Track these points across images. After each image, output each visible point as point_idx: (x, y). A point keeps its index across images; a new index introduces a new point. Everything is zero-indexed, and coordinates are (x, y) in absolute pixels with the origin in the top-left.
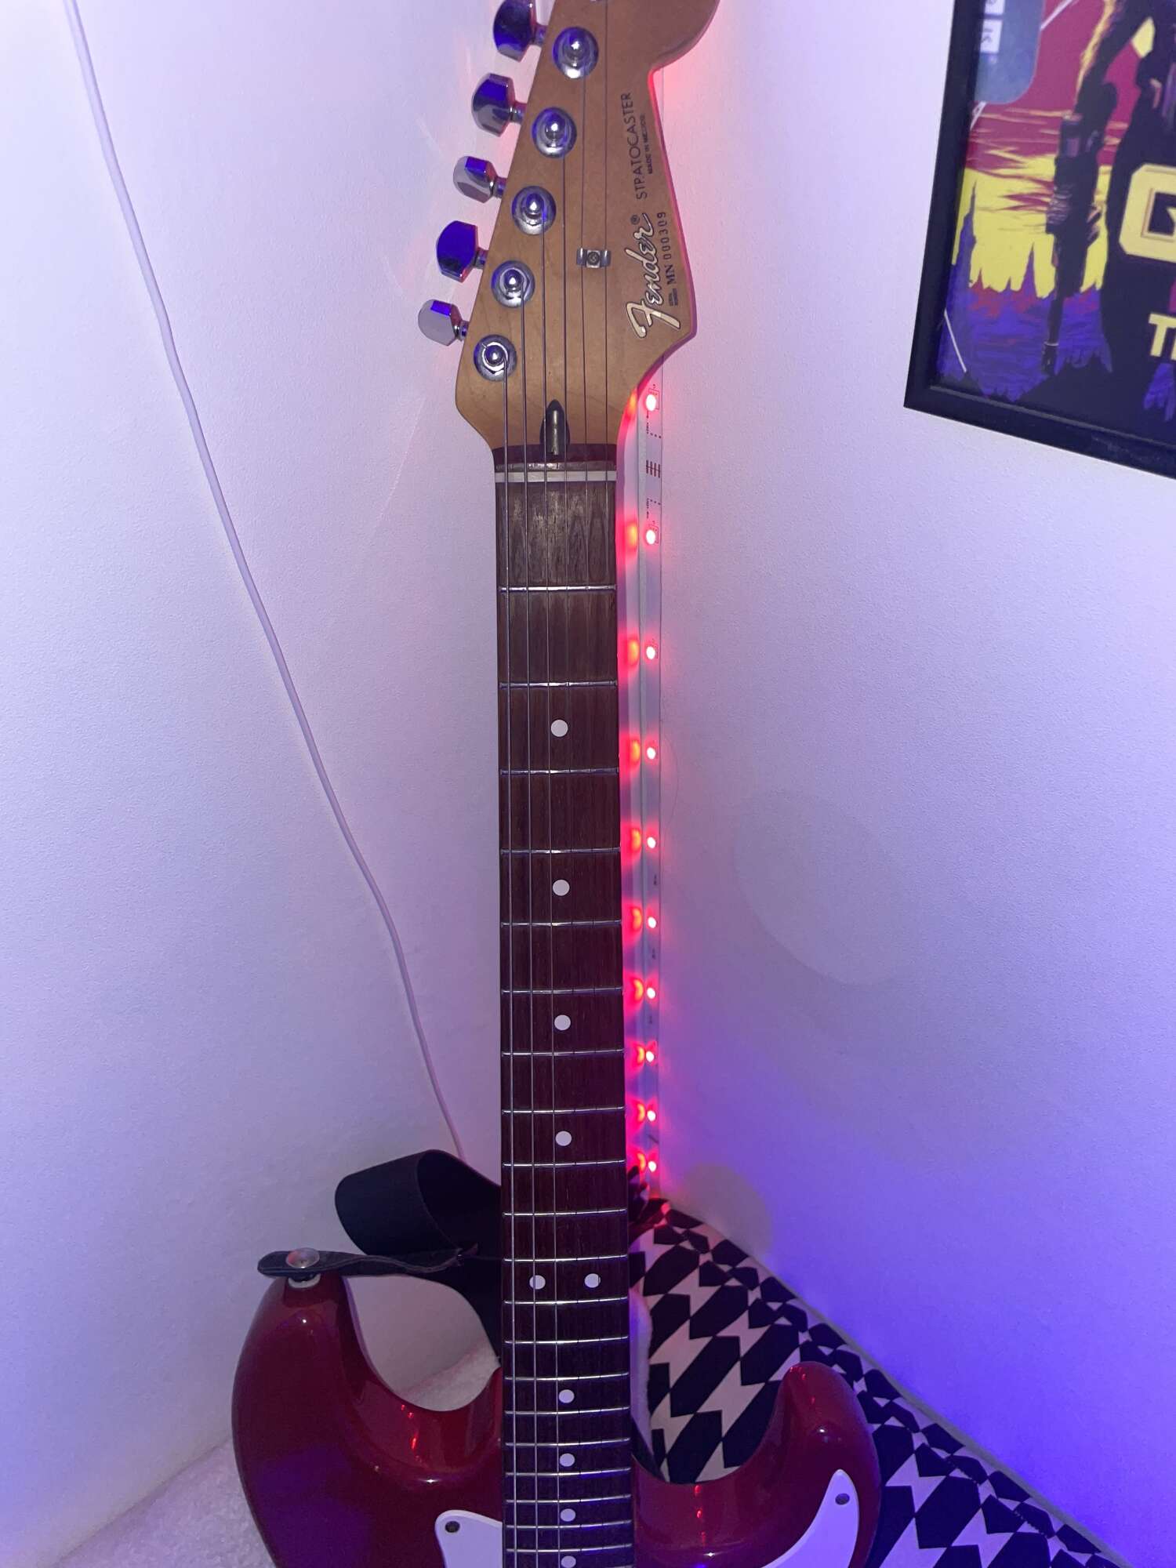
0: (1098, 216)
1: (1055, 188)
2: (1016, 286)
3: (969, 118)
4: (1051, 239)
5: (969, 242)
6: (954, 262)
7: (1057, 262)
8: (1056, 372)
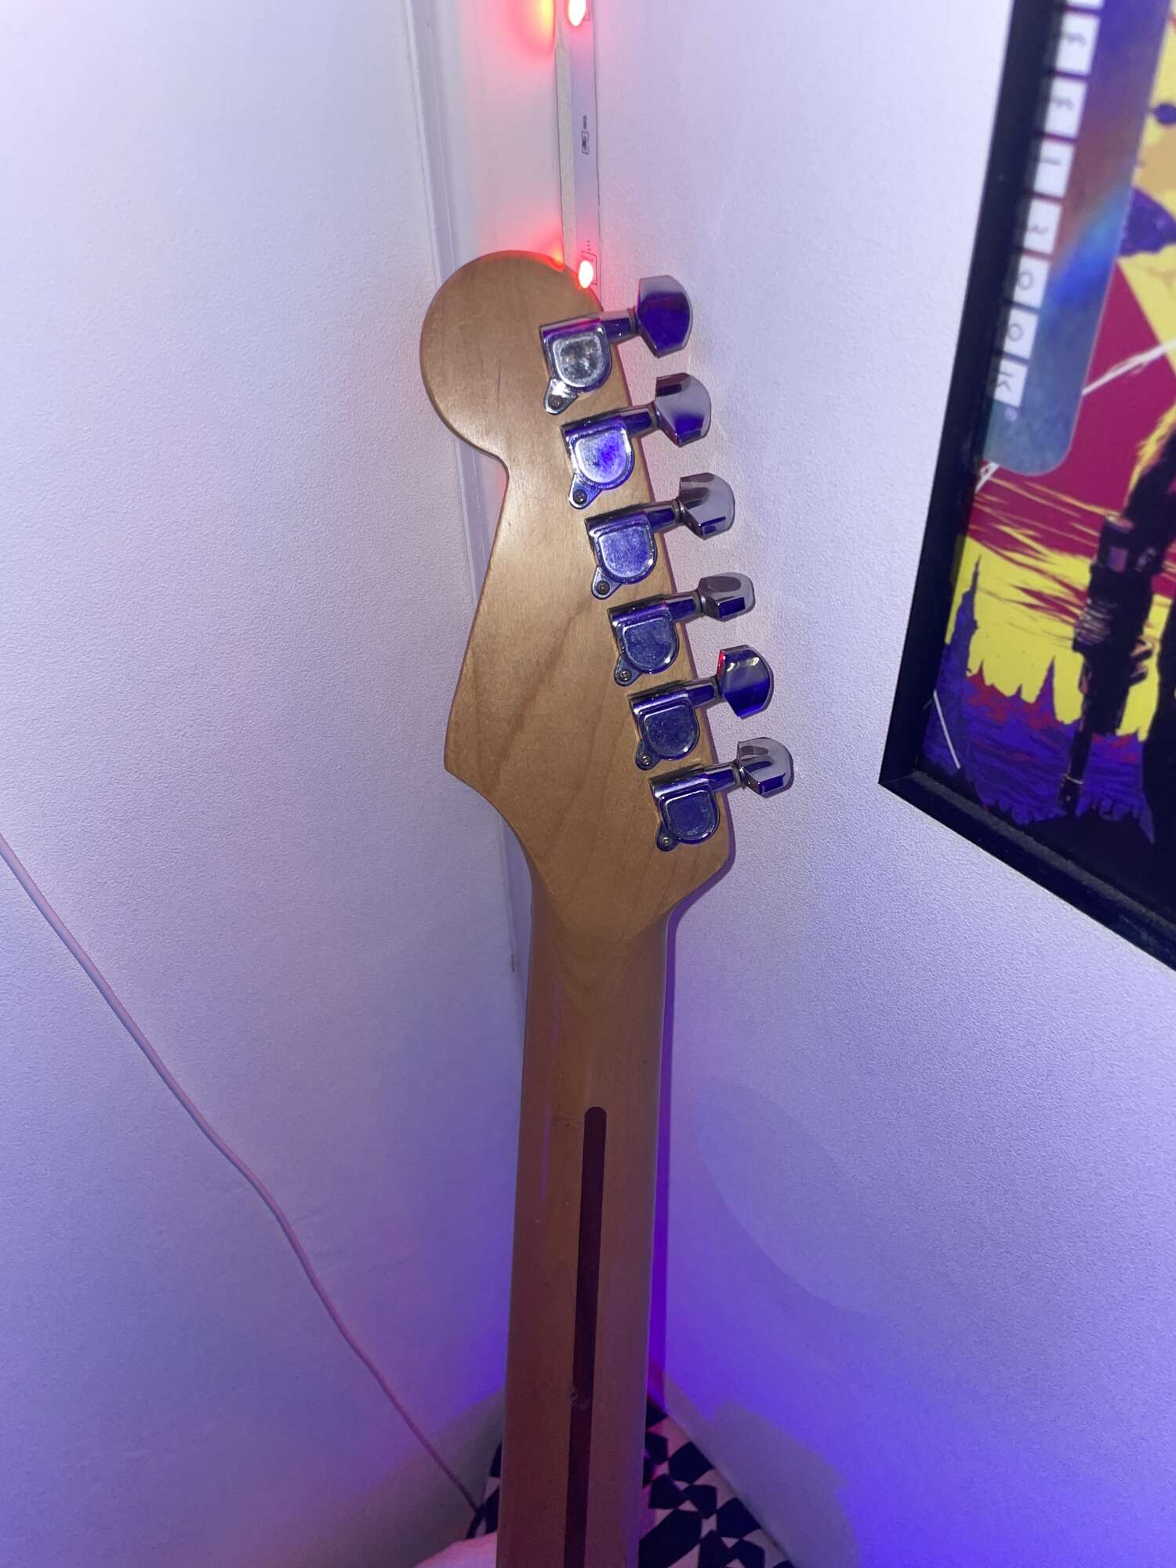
4: (1079, 659)
7: (1085, 686)
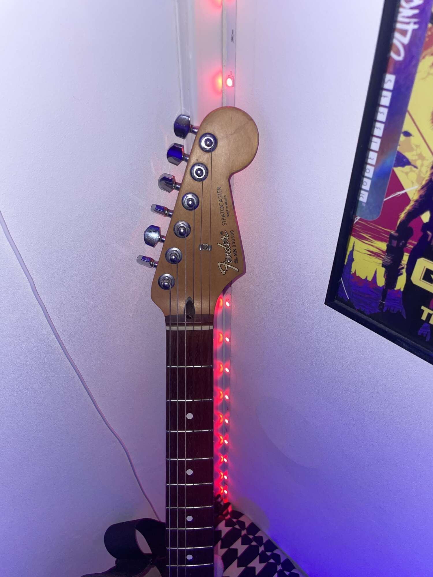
0: (403, 268)
1: (386, 254)
2: (370, 279)
3: (353, 221)
4: (384, 269)
5: (351, 260)
6: (345, 264)
7: (386, 277)
8: (384, 311)
